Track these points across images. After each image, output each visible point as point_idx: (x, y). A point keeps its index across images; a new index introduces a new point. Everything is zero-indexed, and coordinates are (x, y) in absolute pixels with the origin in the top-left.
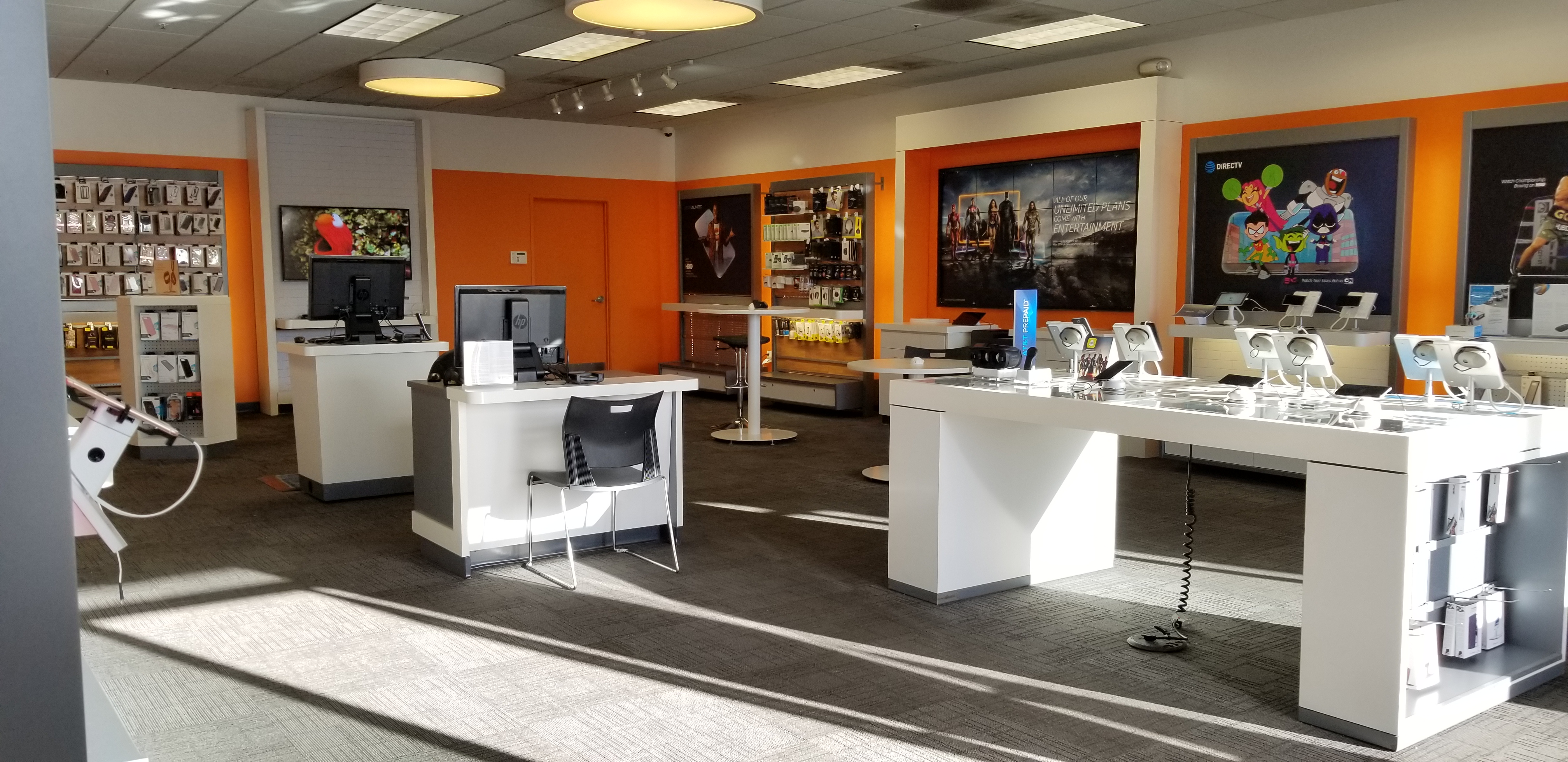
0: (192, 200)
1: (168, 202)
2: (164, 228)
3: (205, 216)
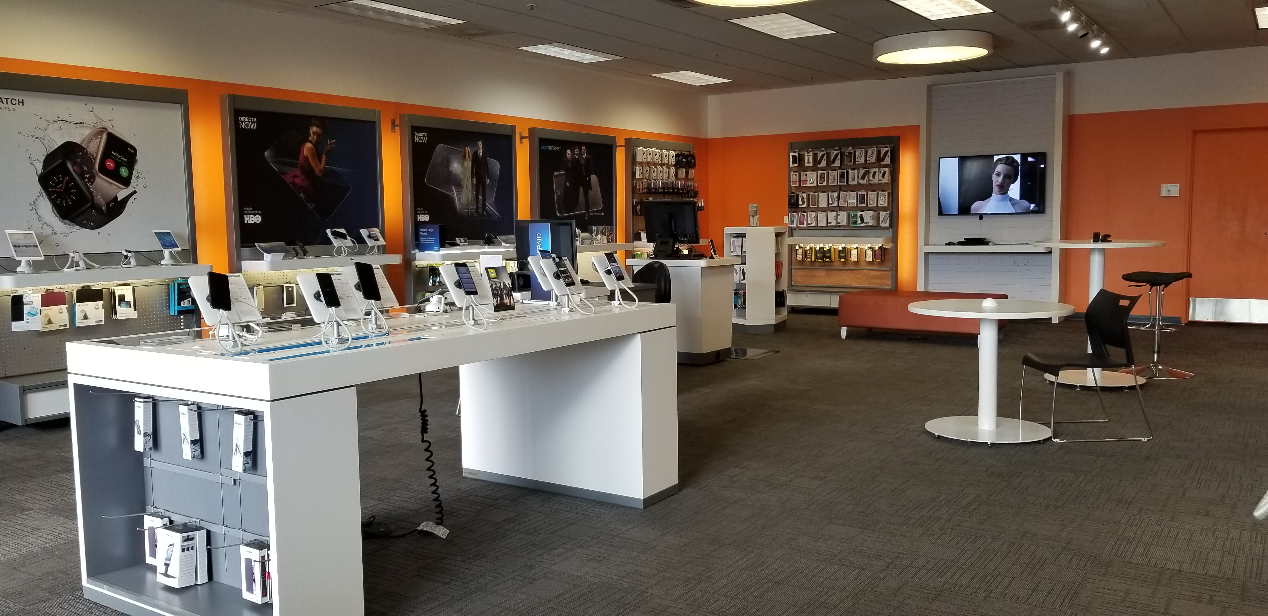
0: (870, 159)
1: (856, 161)
2: (851, 180)
3: (877, 170)
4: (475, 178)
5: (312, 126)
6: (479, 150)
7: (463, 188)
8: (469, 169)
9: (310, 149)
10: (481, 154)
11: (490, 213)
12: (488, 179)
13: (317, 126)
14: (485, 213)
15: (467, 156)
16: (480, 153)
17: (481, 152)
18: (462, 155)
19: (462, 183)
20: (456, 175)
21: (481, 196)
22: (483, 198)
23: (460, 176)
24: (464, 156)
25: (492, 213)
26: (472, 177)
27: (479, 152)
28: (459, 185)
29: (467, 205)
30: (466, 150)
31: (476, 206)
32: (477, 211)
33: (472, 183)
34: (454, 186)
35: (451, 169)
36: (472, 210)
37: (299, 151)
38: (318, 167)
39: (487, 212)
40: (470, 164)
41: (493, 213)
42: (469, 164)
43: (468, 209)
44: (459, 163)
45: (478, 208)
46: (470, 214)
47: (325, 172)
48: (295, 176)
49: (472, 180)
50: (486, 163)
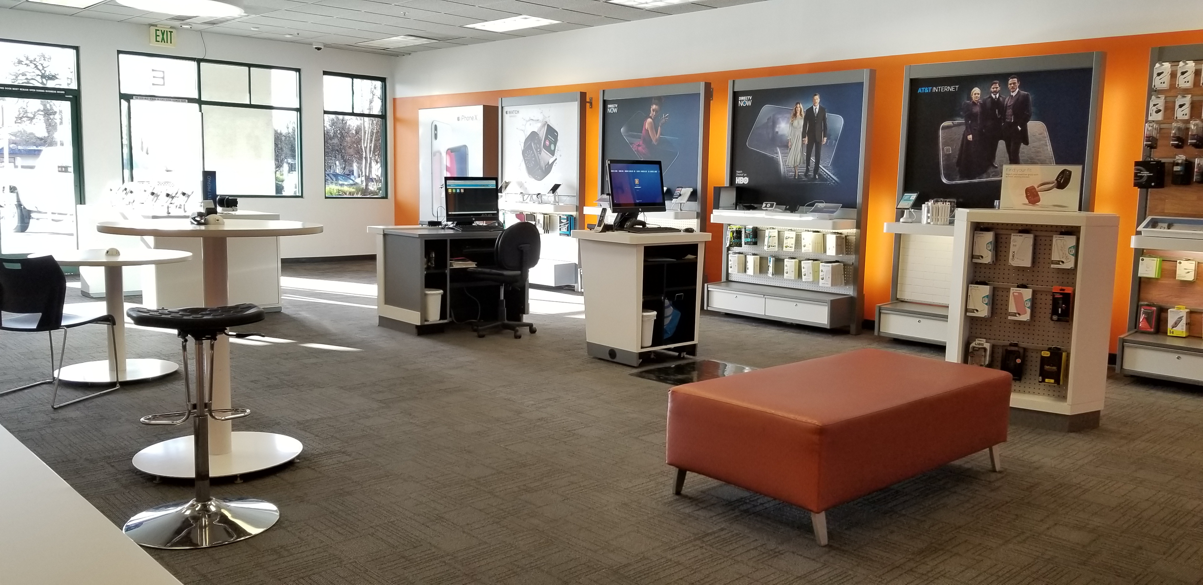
4: (807, 138)
5: (652, 105)
6: (815, 106)
7: (790, 149)
8: (800, 128)
9: (651, 123)
10: (817, 110)
11: (825, 176)
12: (825, 138)
13: (656, 105)
14: (817, 177)
15: (798, 114)
16: (816, 108)
17: (818, 107)
18: (792, 114)
19: (790, 144)
20: (782, 136)
21: (814, 158)
22: (816, 159)
23: (788, 137)
24: (795, 115)
25: (827, 176)
26: (803, 137)
27: (814, 108)
28: (785, 146)
29: (794, 167)
30: (797, 107)
31: (805, 169)
32: (806, 174)
33: (803, 144)
34: (780, 147)
35: (777, 130)
36: (799, 174)
37: (642, 125)
38: (655, 138)
39: (820, 175)
40: (802, 123)
41: (829, 177)
42: (800, 122)
43: (795, 172)
44: (787, 122)
45: (808, 170)
46: (797, 178)
47: (660, 140)
48: (639, 145)
49: (802, 140)
50: (824, 119)
